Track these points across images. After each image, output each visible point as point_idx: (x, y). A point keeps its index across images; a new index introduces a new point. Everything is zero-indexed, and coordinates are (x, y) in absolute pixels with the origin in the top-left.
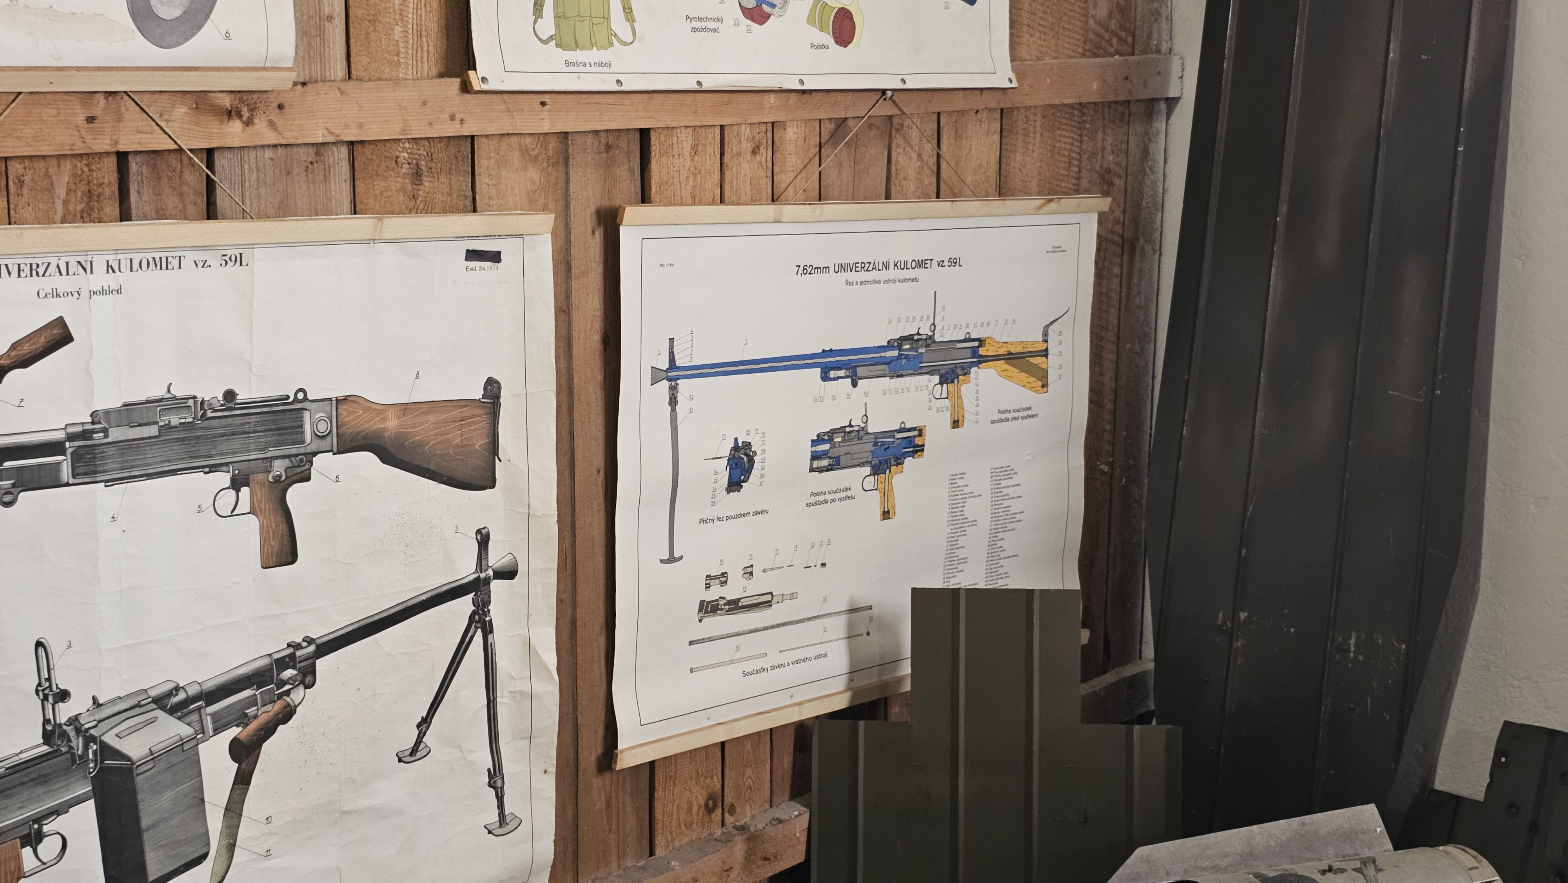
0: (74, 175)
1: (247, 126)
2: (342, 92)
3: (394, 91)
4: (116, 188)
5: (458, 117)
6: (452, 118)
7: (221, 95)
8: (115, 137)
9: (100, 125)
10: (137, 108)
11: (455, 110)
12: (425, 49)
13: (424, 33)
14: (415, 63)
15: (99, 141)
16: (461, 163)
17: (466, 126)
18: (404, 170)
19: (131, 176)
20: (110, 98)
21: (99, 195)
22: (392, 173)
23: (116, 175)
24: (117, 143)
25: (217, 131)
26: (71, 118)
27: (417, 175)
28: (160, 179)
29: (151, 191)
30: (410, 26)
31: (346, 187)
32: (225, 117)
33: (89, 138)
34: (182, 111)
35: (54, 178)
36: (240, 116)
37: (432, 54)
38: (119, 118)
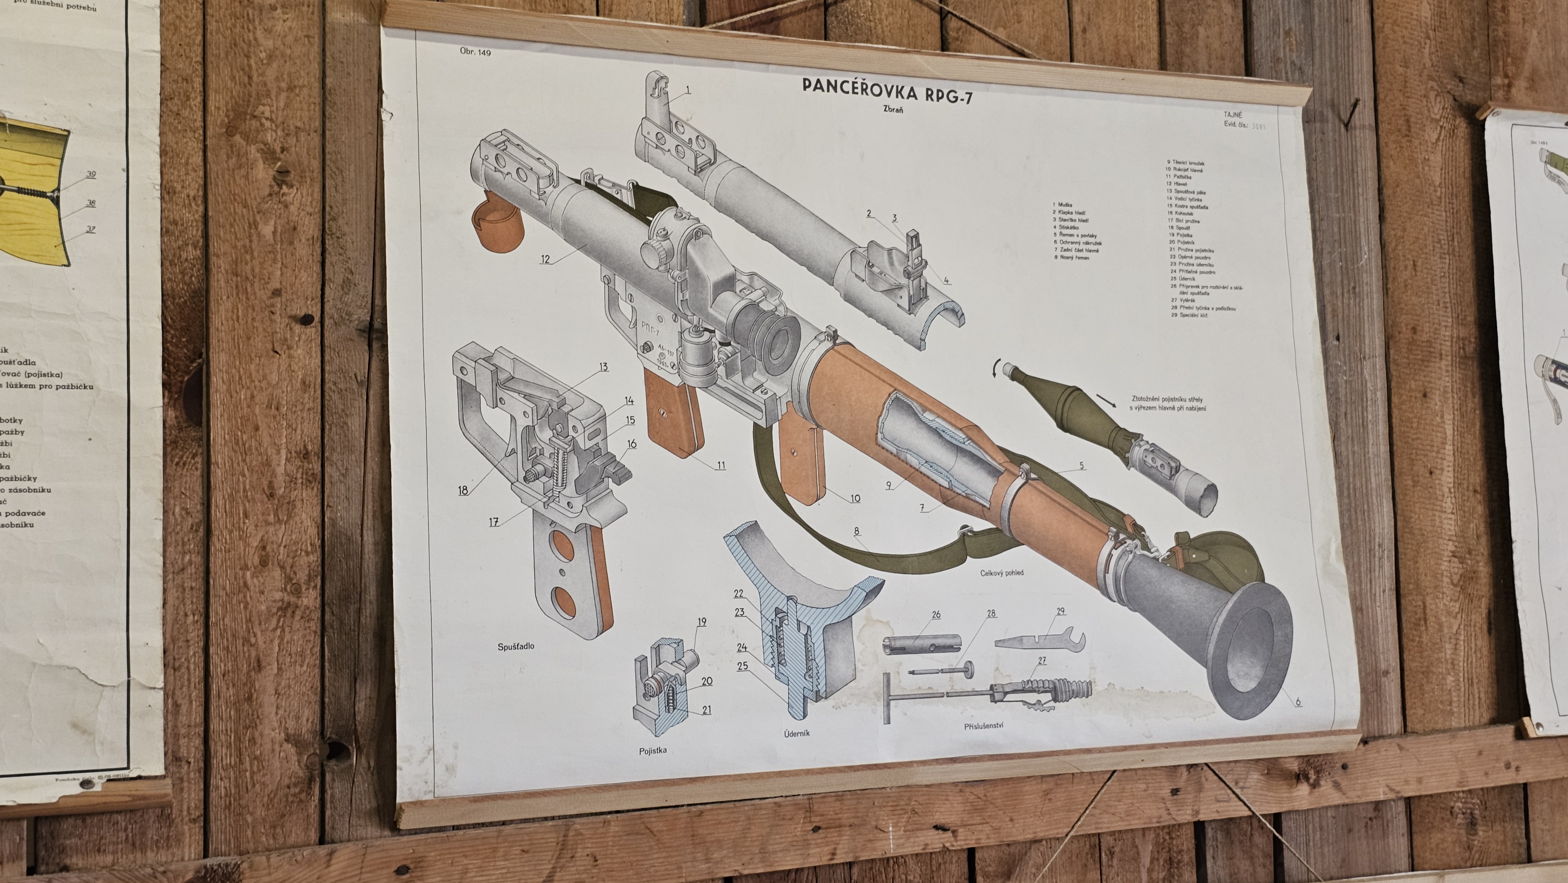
0: (1157, 844)
1: (1314, 788)
2: (1401, 748)
3: (1451, 743)
4: (1193, 854)
5: (1514, 765)
6: (1508, 766)
7: (1290, 760)
8: (1196, 808)
9: (1183, 796)
10: (1215, 778)
11: (1510, 758)
12: (1477, 696)
13: (1475, 681)
14: (1467, 710)
15: (1182, 812)
16: (1514, 810)
17: (1521, 773)
18: (1459, 821)
19: (1207, 841)
20: (1191, 770)
21: (1179, 862)
22: (1448, 825)
23: (1193, 841)
24: (1197, 813)
25: (1285, 795)
26: (1158, 792)
27: (1472, 824)
28: (1232, 843)
29: (1225, 855)
30: (1461, 675)
31: (1404, 842)
32: (1294, 781)
33: (1173, 810)
34: (1255, 777)
35: (1140, 847)
36: (1307, 779)
37: (1483, 700)
38: (1200, 789)
